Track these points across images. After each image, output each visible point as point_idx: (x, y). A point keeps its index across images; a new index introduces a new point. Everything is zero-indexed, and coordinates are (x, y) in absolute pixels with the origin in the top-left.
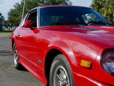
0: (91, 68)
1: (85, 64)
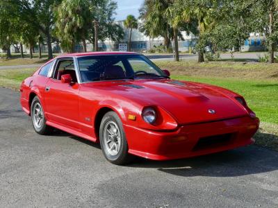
0: (135, 120)
1: (131, 117)
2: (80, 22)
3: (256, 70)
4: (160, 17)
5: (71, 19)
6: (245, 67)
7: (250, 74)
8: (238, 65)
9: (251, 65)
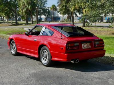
2: (30, 8)
3: (108, 31)
4: (66, 6)
5: (26, 7)
6: (103, 30)
7: (105, 33)
8: (100, 29)
9: (105, 29)
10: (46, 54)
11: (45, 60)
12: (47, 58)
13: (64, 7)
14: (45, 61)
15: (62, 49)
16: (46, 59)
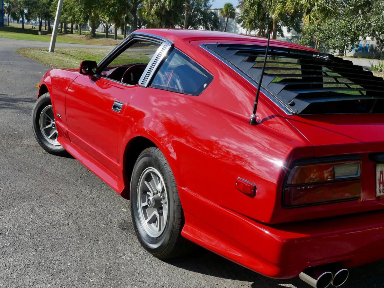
10: (159, 187)
11: (153, 220)
12: (161, 214)
13: (256, 7)
14: (150, 222)
15: (252, 193)
16: (156, 212)
